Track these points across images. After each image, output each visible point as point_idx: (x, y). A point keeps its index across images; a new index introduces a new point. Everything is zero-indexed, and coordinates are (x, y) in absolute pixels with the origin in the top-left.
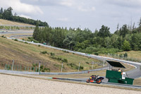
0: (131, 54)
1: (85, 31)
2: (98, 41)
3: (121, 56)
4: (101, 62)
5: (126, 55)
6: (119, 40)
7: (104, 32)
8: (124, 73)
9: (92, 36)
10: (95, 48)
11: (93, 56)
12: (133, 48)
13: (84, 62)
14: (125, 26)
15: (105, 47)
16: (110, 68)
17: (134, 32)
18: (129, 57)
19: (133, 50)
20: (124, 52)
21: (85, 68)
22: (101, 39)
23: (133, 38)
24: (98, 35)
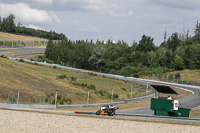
0: (186, 74)
1: (119, 44)
2: (137, 57)
3: (171, 78)
4: (143, 87)
5: (178, 76)
6: (168, 55)
7: (146, 44)
8: (176, 102)
9: (129, 50)
10: (133, 68)
11: (132, 78)
12: (187, 65)
13: (118, 88)
14: (176, 35)
15: (148, 65)
16: (156, 95)
17: (188, 43)
18: (182, 79)
19: (188, 68)
20: (176, 72)
21: (121, 97)
22: (142, 54)
23: (187, 51)
24: (137, 49)
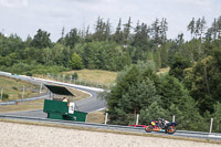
0: (84, 74)
1: (11, 38)
2: (32, 54)
3: (67, 78)
4: (37, 87)
5: (75, 76)
6: (65, 53)
7: (41, 39)
8: (72, 104)
9: (22, 45)
10: (26, 65)
11: (24, 77)
12: (86, 65)
13: (9, 86)
14: (75, 31)
15: (43, 63)
16: (51, 96)
17: (88, 40)
18: (80, 79)
19: (86, 68)
20: (73, 72)
21: (11, 97)
22: (37, 50)
23: (87, 50)
24: (32, 44)
